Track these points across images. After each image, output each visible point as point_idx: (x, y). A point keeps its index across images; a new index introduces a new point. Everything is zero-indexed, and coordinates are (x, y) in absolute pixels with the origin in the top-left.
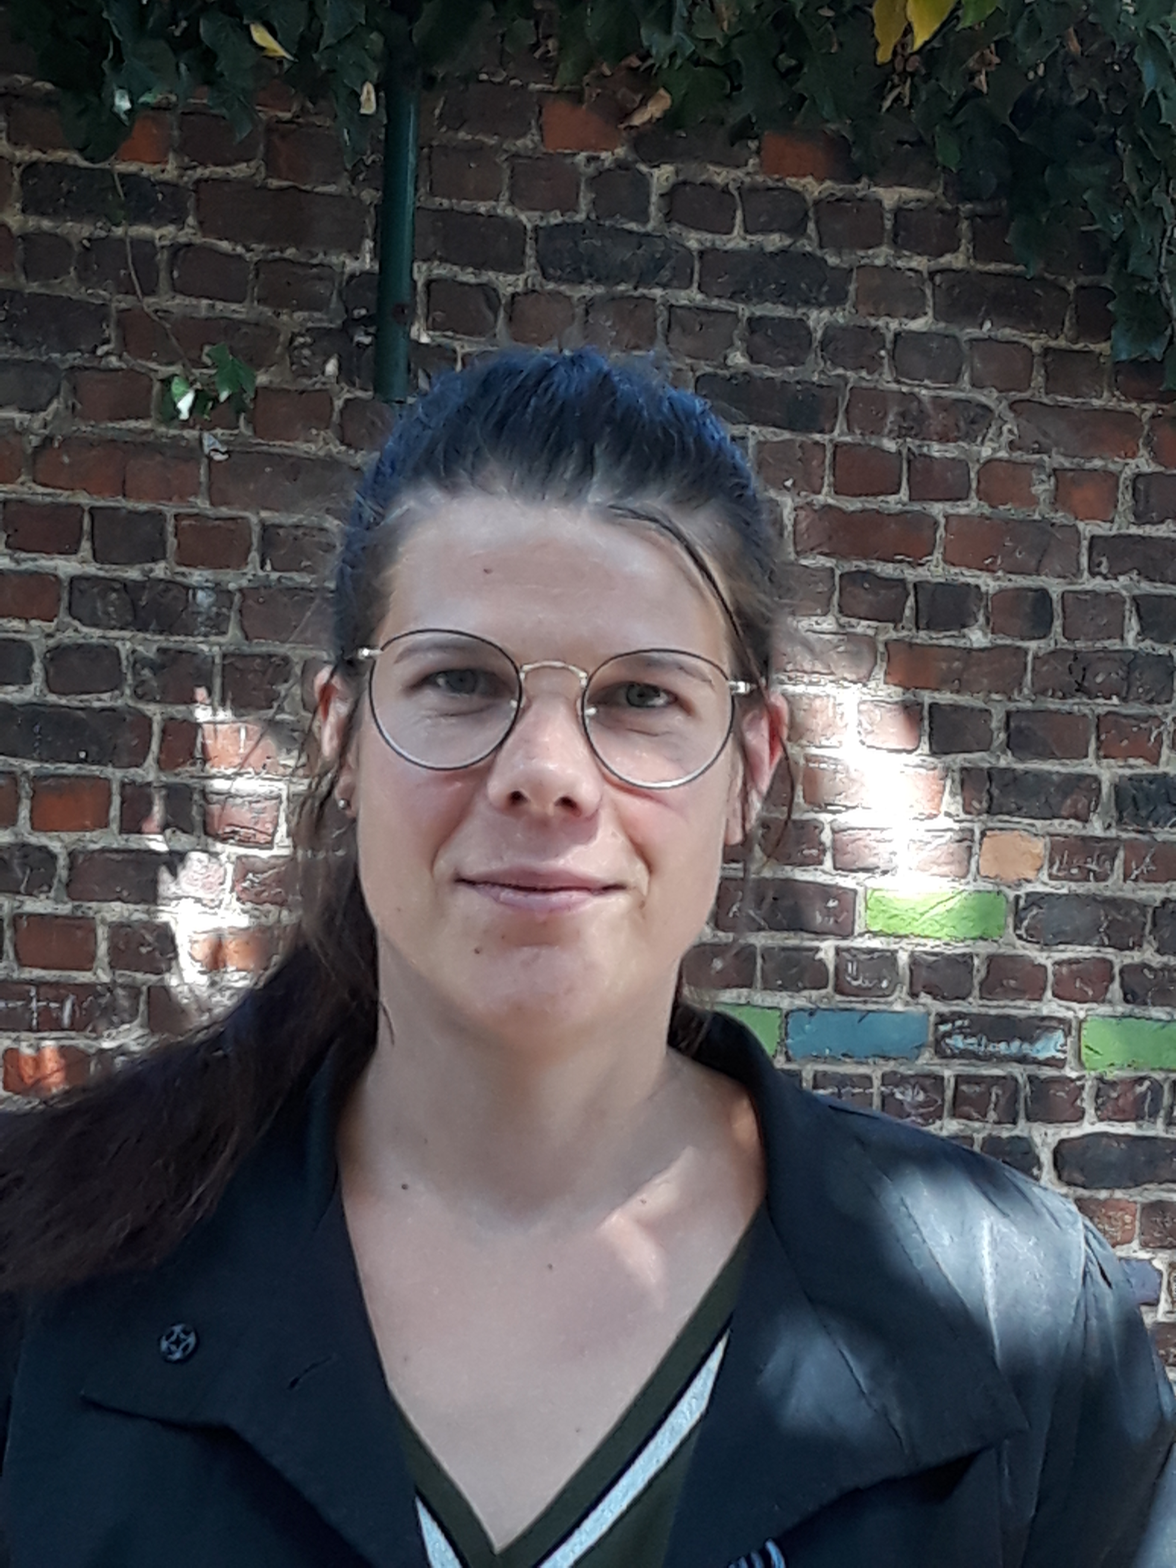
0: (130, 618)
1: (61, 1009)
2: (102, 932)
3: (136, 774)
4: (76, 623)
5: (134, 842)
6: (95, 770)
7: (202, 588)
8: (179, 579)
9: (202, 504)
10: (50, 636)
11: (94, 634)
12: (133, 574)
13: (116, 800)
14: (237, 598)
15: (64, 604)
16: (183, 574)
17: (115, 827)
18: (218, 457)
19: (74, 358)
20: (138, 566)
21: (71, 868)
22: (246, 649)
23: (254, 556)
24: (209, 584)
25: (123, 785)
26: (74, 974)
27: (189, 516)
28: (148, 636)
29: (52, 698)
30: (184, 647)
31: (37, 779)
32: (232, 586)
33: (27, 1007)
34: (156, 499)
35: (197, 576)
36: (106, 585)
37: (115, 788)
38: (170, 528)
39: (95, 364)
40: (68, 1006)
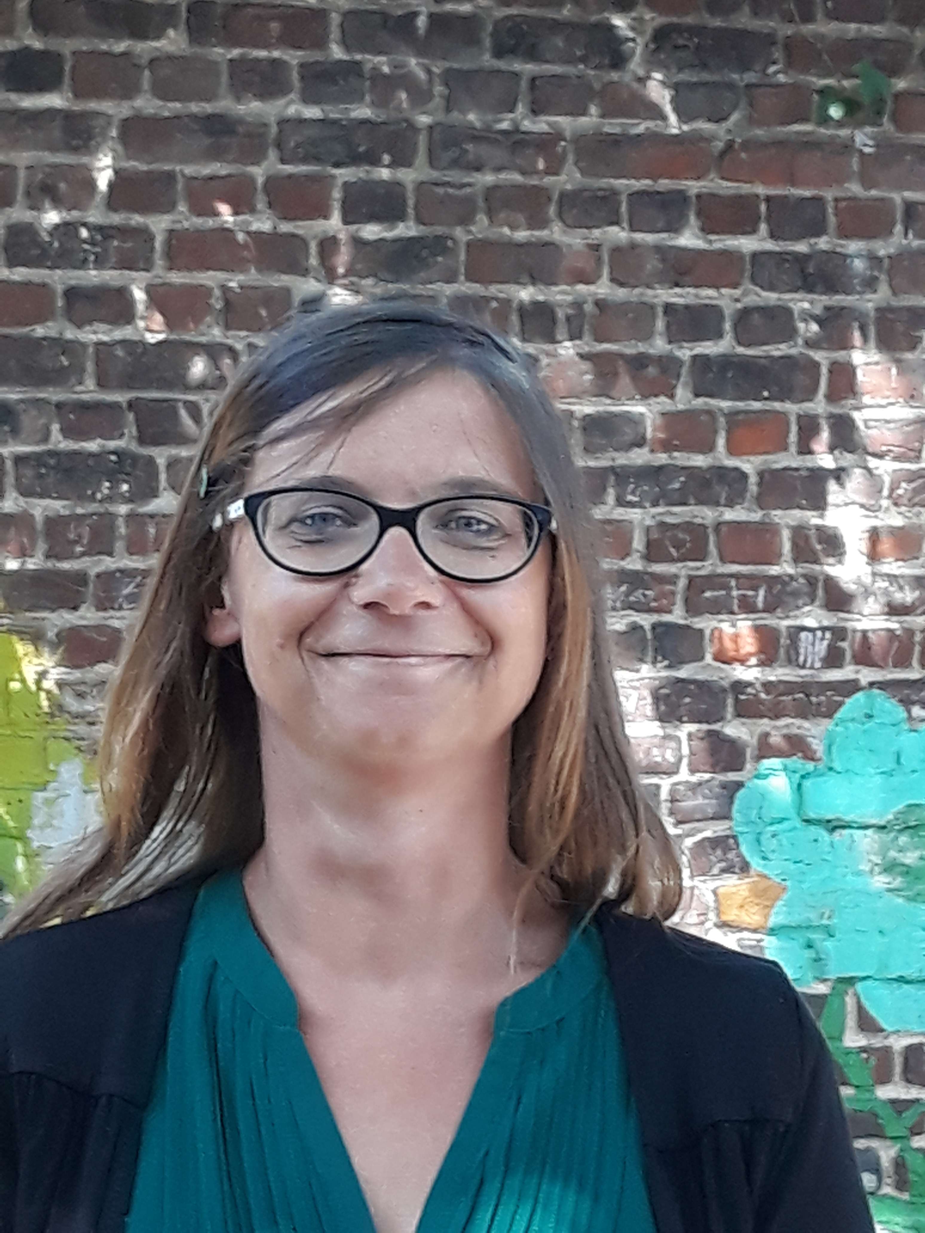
0: (799, 284)
1: (756, 596)
2: (786, 534)
3: (808, 407)
4: (757, 289)
5: (808, 461)
6: (777, 405)
7: (856, 257)
8: (838, 250)
9: (855, 188)
10: (737, 300)
11: (771, 297)
12: (801, 247)
13: (794, 429)
14: (886, 262)
15: (747, 274)
16: (842, 246)
17: (793, 449)
18: (867, 150)
19: (750, 77)
20: (806, 240)
21: (760, 484)
22: (895, 303)
23: (899, 228)
24: (863, 253)
25: (799, 417)
26: (766, 567)
27: (844, 199)
28: (815, 296)
29: (740, 350)
30: (844, 304)
31: (731, 415)
32: (882, 253)
33: (729, 595)
34: (817, 186)
35: (853, 246)
36: (781, 257)
37: (793, 419)
38: (830, 210)
39: (767, 81)
40: (762, 593)
